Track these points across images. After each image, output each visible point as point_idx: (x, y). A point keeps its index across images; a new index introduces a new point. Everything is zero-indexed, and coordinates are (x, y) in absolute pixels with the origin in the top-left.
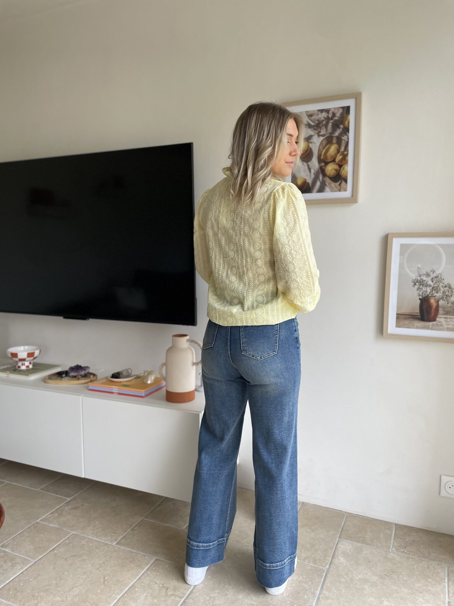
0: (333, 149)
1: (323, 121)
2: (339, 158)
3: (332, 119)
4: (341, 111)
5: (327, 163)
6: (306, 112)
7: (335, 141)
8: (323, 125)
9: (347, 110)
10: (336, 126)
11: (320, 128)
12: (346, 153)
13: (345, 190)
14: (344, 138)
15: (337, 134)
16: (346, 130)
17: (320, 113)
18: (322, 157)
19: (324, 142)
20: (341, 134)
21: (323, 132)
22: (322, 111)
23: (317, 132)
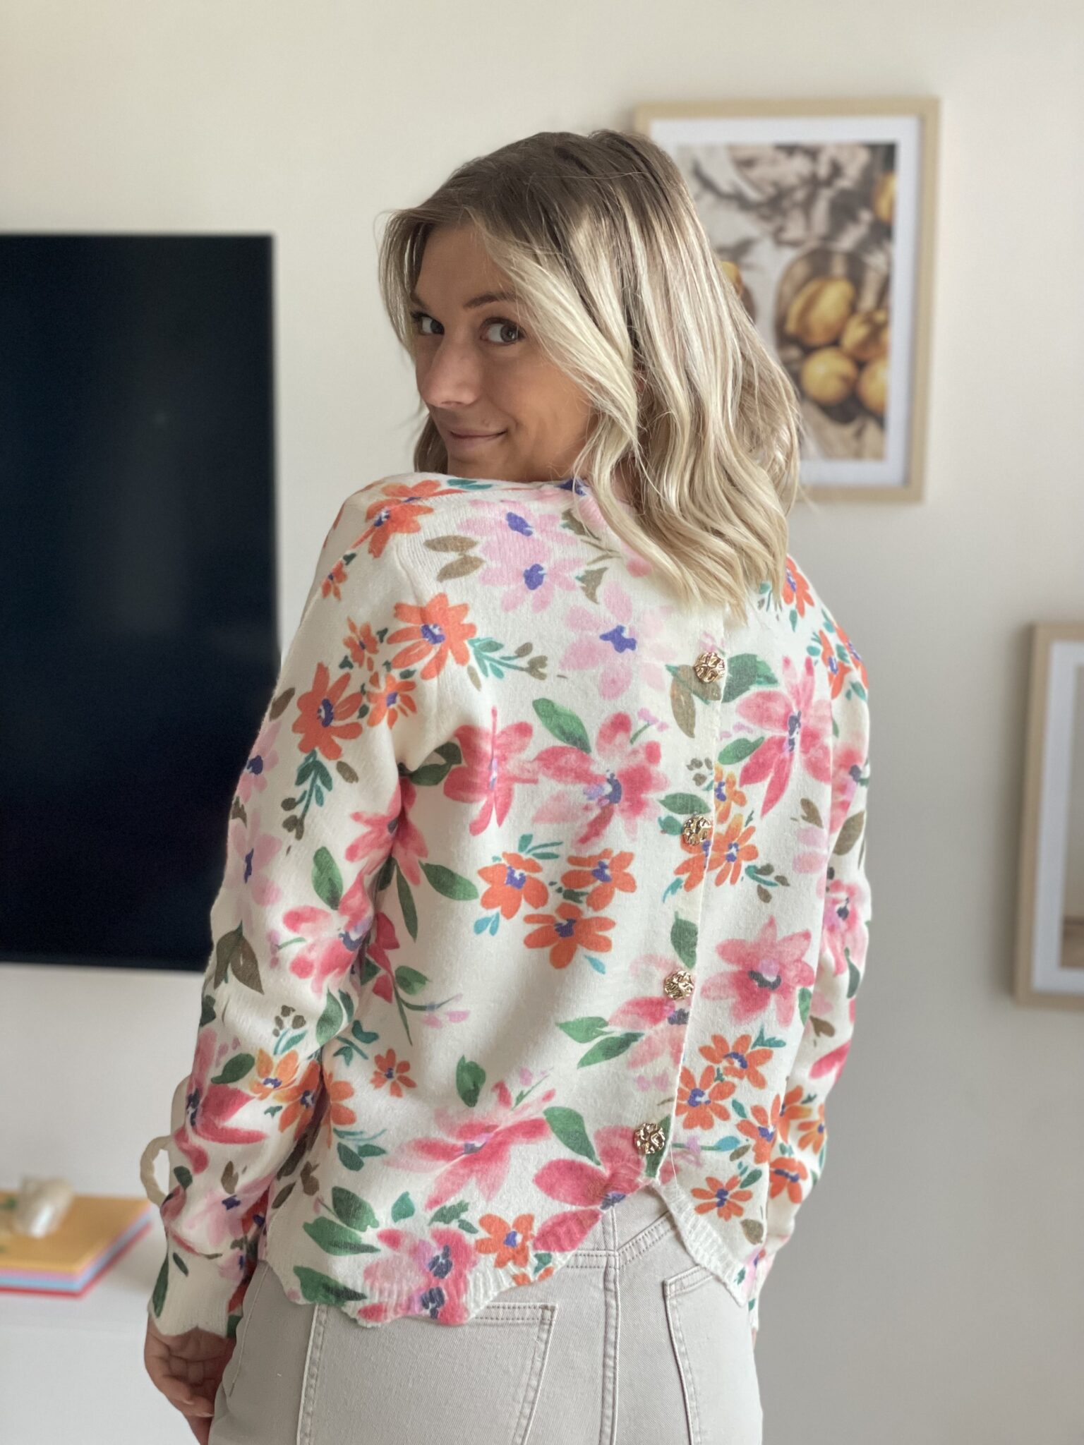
0: (833, 298)
1: (792, 190)
2: (855, 333)
3: (829, 182)
4: (863, 157)
5: (809, 351)
6: (731, 148)
7: (839, 267)
8: (795, 205)
9: (885, 155)
10: (843, 211)
11: (784, 213)
12: (880, 317)
13: (879, 456)
14: (876, 260)
15: (848, 240)
16: (882, 232)
17: (781, 156)
18: (791, 326)
19: (801, 271)
20: (865, 246)
21: (795, 229)
22: (790, 150)
23: (769, 227)
